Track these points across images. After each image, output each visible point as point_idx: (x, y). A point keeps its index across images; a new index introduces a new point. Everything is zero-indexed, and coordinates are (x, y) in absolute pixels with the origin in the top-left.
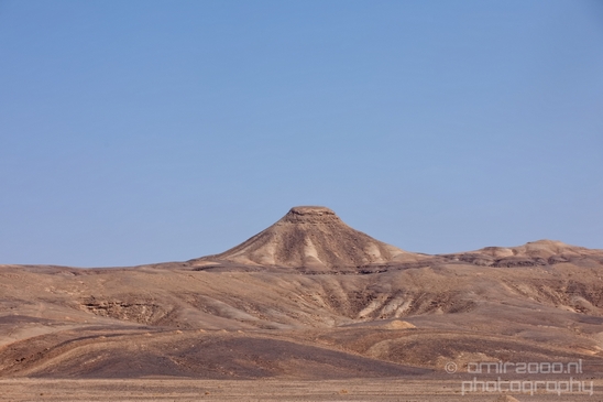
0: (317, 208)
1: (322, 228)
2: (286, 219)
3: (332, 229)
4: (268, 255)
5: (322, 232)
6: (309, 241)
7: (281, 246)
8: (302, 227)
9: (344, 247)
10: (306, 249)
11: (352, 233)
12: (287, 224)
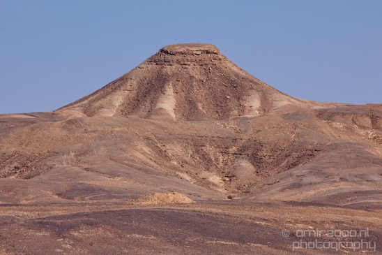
0: (195, 45)
1: (194, 71)
2: (151, 60)
3: (207, 73)
4: (111, 105)
5: (192, 77)
6: (169, 90)
7: (133, 95)
8: (168, 69)
9: (215, 97)
10: (162, 98)
11: (234, 78)
12: (150, 66)
